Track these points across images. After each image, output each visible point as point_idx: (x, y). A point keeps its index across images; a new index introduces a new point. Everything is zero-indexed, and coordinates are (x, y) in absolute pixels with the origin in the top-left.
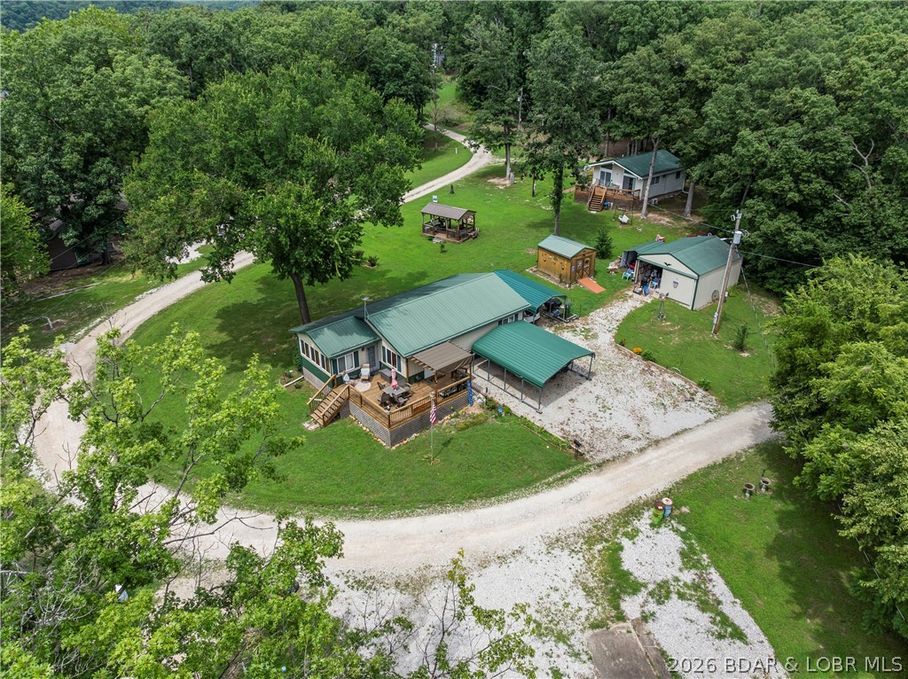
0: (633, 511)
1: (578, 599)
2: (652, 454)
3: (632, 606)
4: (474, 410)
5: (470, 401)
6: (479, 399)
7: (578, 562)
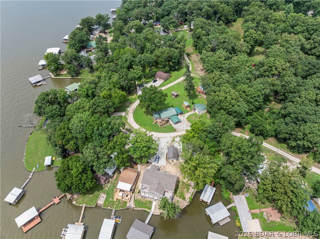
0: (178, 136)
1: (170, 141)
2: (183, 131)
3: (174, 142)
4: (168, 124)
5: (168, 123)
6: (169, 123)
7: (171, 139)
